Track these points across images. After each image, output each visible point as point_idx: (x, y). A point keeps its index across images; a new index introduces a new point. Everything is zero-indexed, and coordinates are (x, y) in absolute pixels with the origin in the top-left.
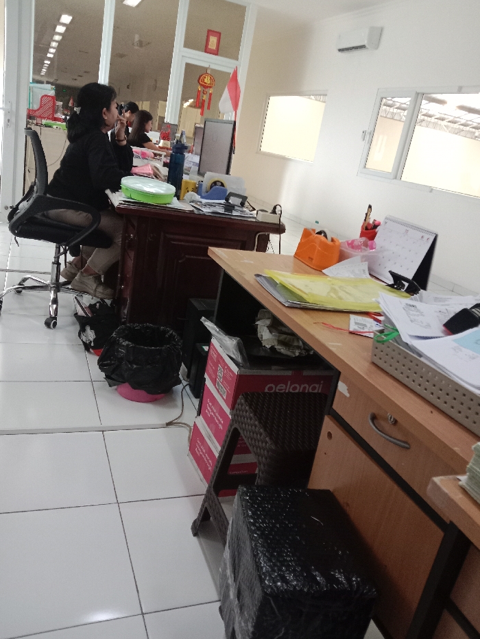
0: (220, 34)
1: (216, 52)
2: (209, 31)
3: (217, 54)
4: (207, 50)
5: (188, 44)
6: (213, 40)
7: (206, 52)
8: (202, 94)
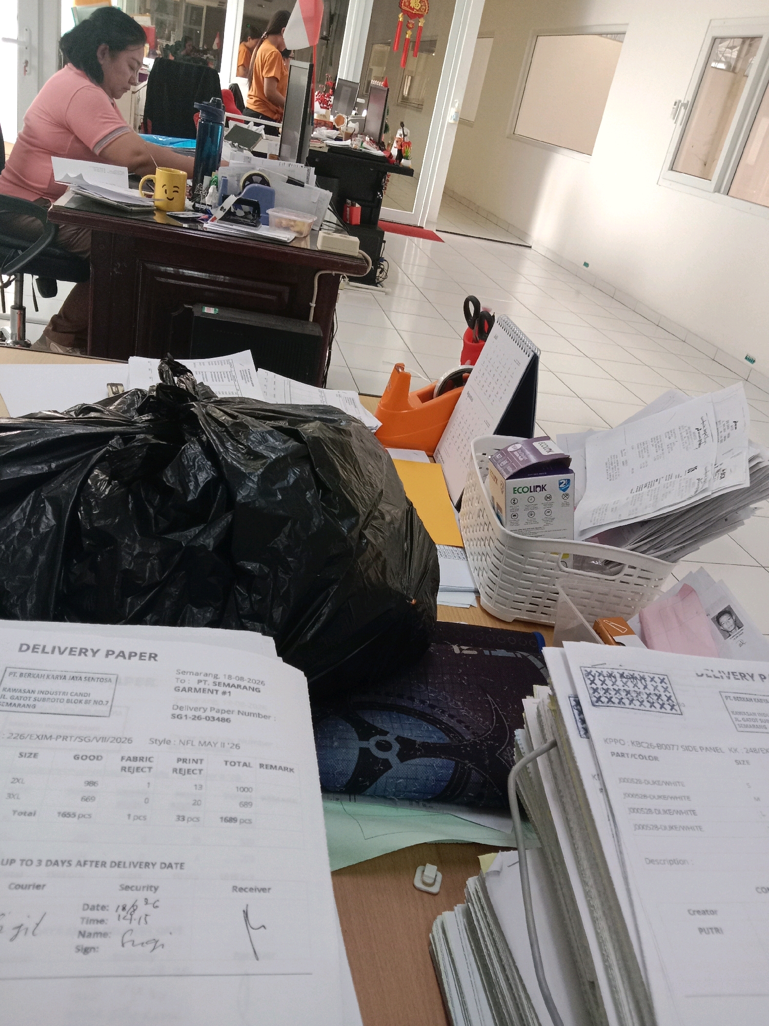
8: (404, 26)
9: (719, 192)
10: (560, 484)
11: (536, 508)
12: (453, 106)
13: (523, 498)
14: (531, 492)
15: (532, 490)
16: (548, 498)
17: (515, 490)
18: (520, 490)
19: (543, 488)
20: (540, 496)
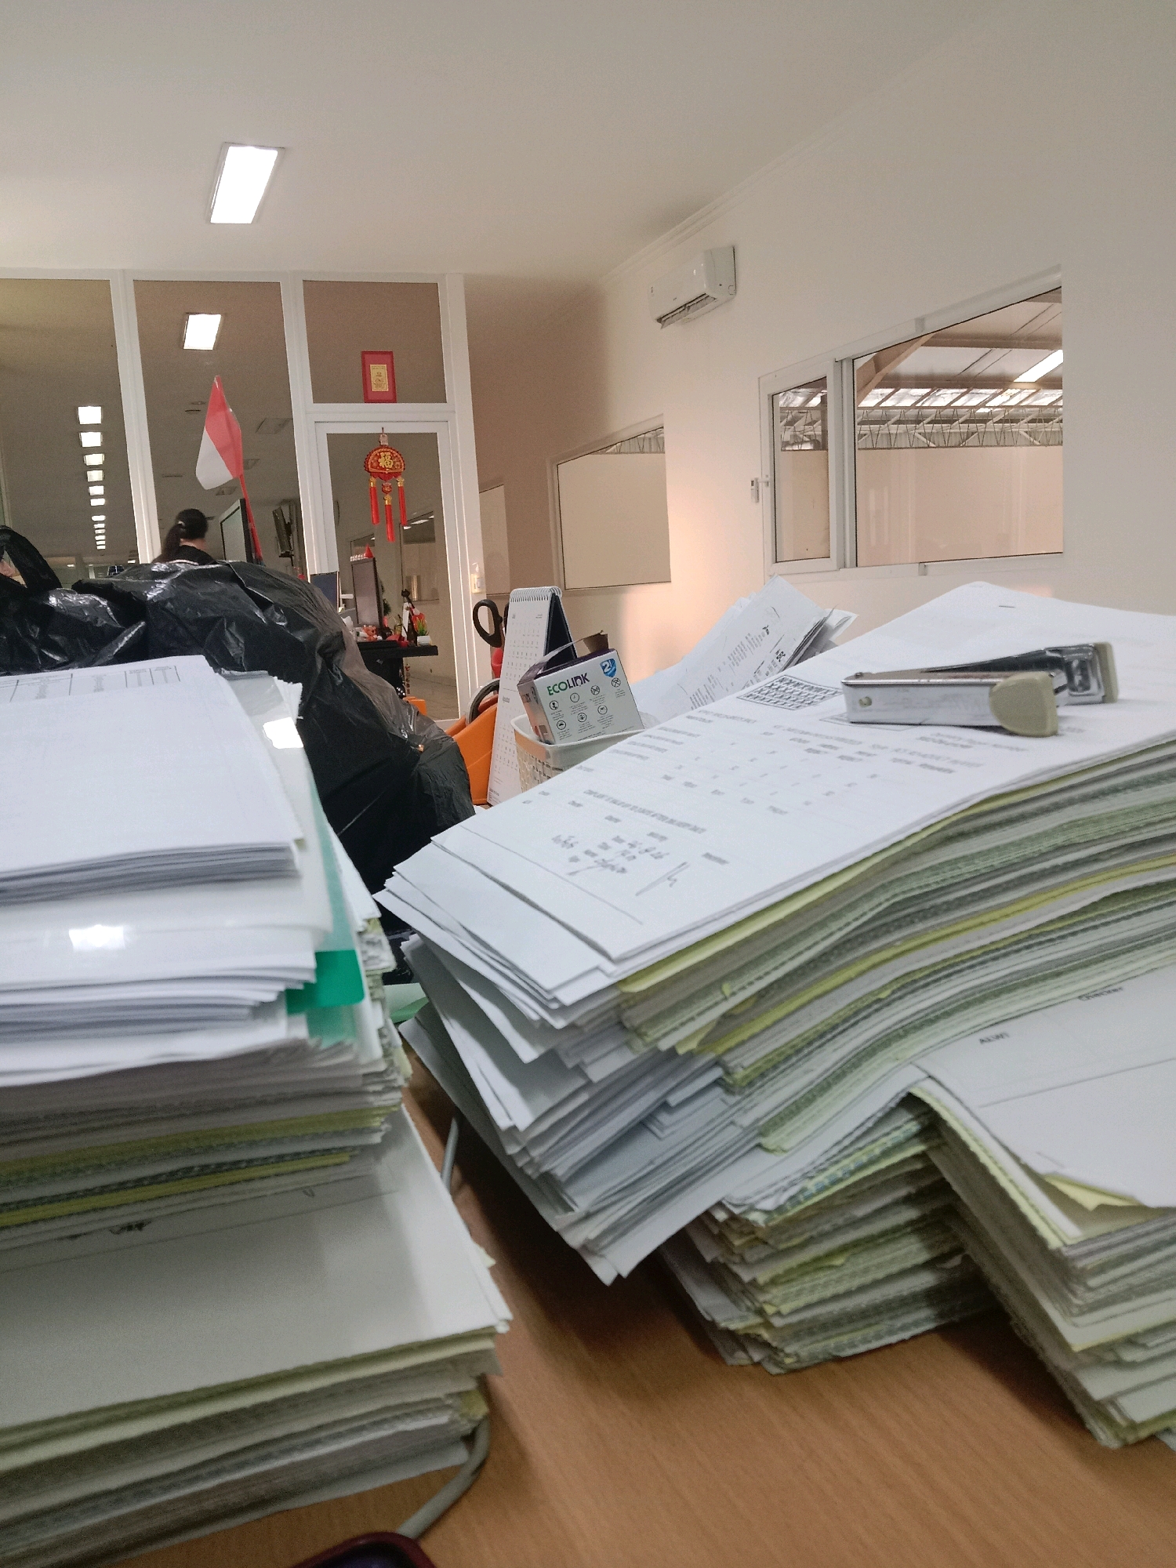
0: (391, 353)
1: (391, 398)
2: (364, 353)
3: (394, 401)
4: (369, 397)
5: (321, 395)
6: (379, 374)
7: (367, 401)
8: (379, 491)
9: (845, 567)
10: (604, 668)
11: (586, 708)
12: (473, 572)
13: (563, 697)
14: (570, 687)
15: (572, 685)
16: (595, 690)
17: (551, 691)
18: (556, 688)
19: (585, 678)
20: (583, 690)
